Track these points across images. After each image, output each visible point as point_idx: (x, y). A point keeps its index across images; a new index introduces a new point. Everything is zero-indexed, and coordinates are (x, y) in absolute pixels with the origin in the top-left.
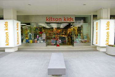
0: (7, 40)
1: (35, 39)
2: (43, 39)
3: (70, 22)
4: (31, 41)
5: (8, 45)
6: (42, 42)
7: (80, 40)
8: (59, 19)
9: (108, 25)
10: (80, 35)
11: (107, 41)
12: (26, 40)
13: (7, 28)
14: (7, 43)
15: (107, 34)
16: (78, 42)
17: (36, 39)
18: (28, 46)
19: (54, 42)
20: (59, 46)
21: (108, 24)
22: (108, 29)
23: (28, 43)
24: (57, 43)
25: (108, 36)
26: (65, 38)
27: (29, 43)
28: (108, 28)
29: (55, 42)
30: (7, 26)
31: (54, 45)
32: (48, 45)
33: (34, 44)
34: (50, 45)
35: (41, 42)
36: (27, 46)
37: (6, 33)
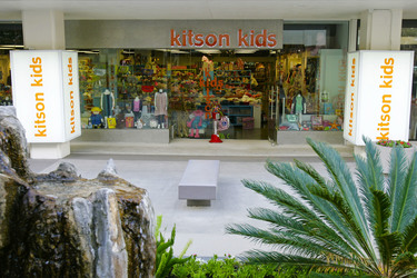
0: (41, 119)
1: (127, 115)
2: (156, 114)
3: (262, 47)
4: (111, 121)
5: (42, 134)
6: (154, 123)
7: (302, 118)
8: (221, 36)
9: (389, 70)
10: (304, 101)
11: (383, 125)
12: (93, 115)
13: (38, 79)
14: (42, 129)
15: (384, 101)
16: (296, 127)
17: (132, 114)
18: (99, 141)
19: (201, 127)
20: (219, 141)
21: (388, 67)
22: (387, 85)
23: (99, 130)
24: (212, 128)
25: (386, 109)
26: (251, 108)
27: (102, 127)
28: (387, 80)
29: (205, 126)
30: (41, 71)
31: (202, 137)
32: (177, 136)
33: (124, 131)
34: (184, 137)
35: (148, 127)
36: (98, 138)
37: (37, 95)
